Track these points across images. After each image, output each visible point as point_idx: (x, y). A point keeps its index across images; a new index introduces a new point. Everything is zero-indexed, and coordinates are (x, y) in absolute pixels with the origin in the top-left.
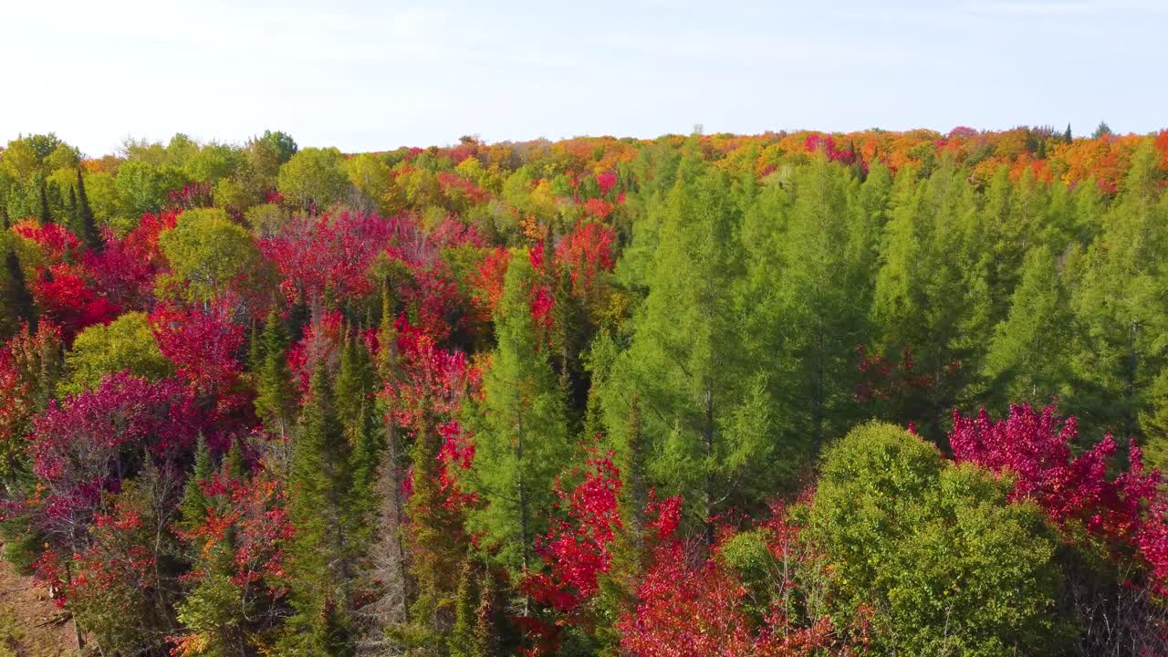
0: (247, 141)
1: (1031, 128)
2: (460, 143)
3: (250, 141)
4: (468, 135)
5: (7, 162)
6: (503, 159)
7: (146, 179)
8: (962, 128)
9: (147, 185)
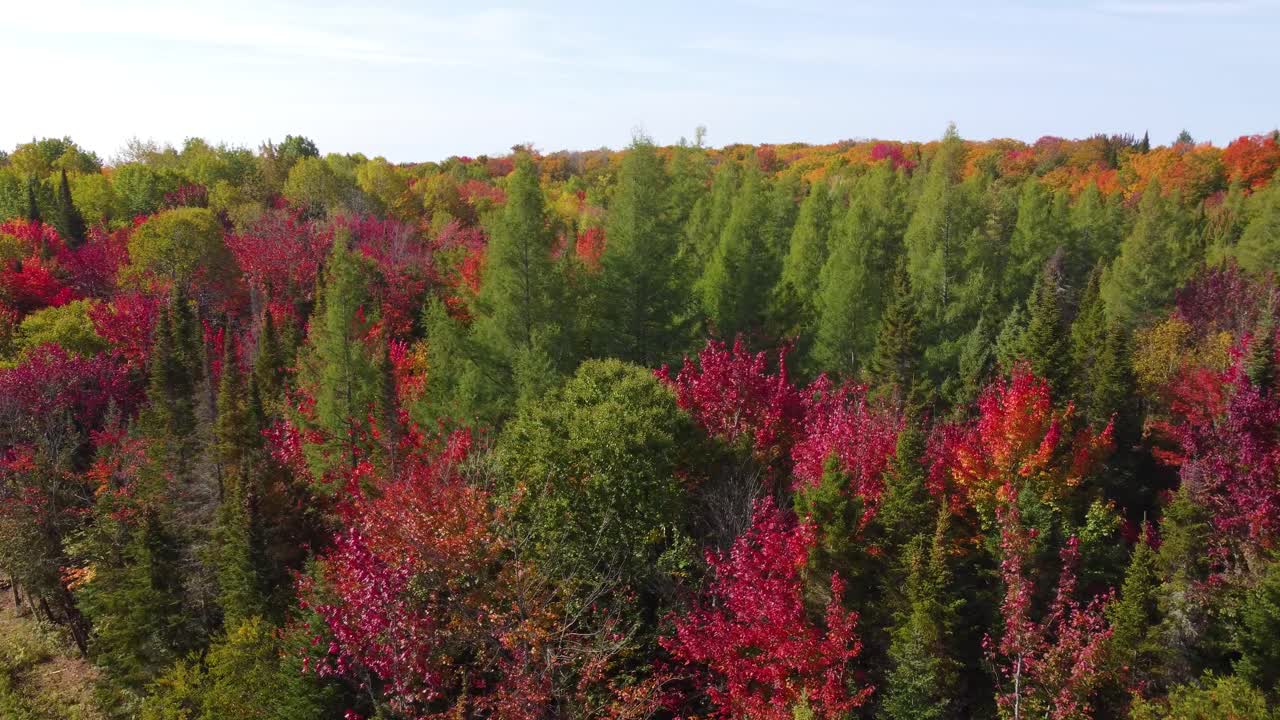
0: (261, 145)
1: (1110, 137)
2: (512, 152)
3: (264, 145)
4: (520, 144)
5: (15, 166)
6: (556, 169)
7: (145, 180)
8: (1049, 138)
9: (143, 186)
